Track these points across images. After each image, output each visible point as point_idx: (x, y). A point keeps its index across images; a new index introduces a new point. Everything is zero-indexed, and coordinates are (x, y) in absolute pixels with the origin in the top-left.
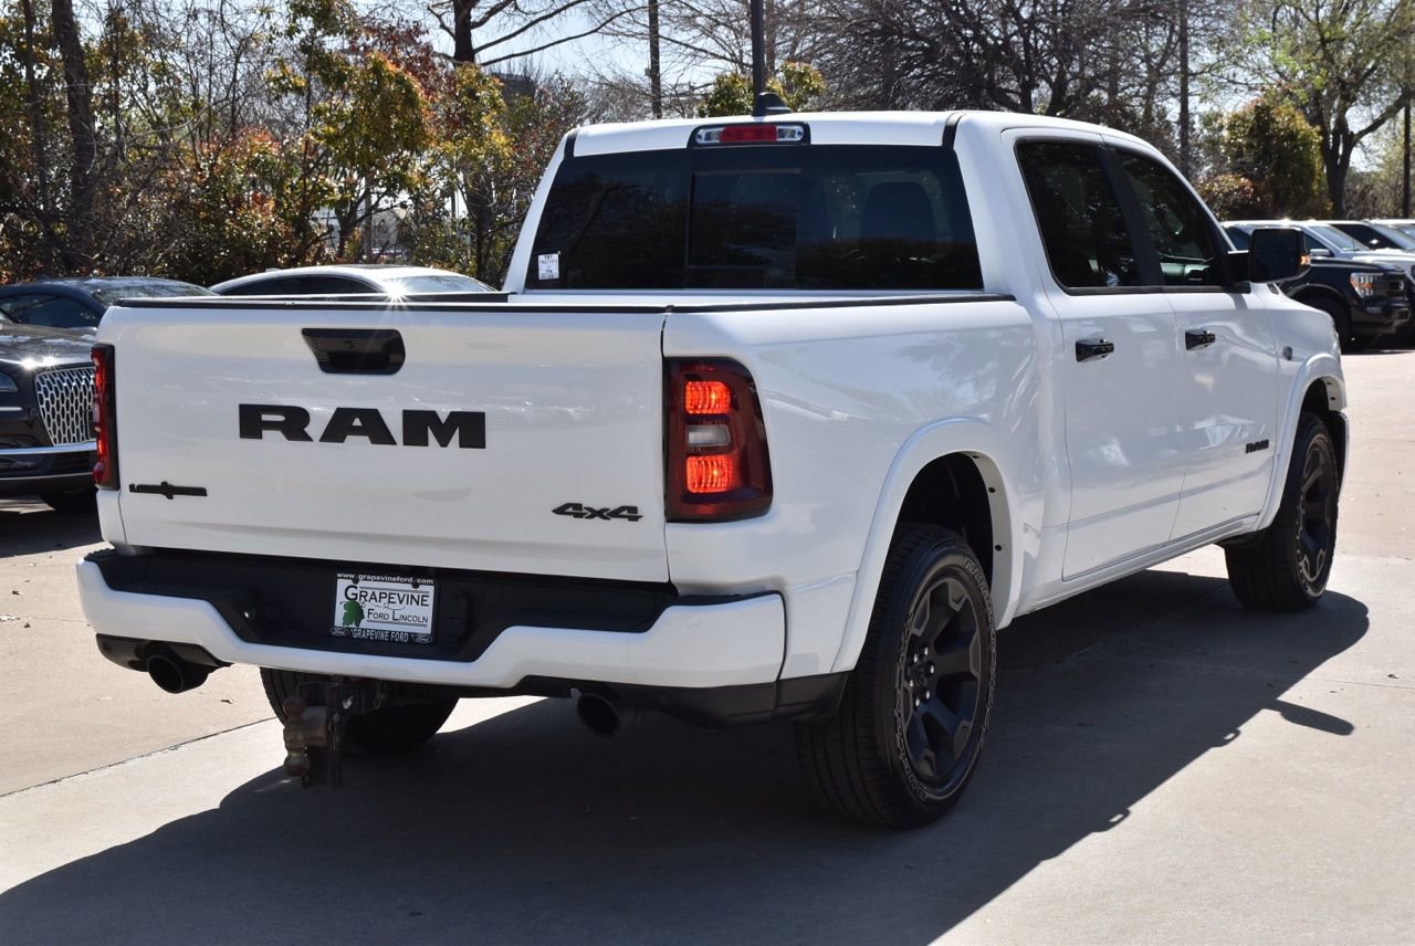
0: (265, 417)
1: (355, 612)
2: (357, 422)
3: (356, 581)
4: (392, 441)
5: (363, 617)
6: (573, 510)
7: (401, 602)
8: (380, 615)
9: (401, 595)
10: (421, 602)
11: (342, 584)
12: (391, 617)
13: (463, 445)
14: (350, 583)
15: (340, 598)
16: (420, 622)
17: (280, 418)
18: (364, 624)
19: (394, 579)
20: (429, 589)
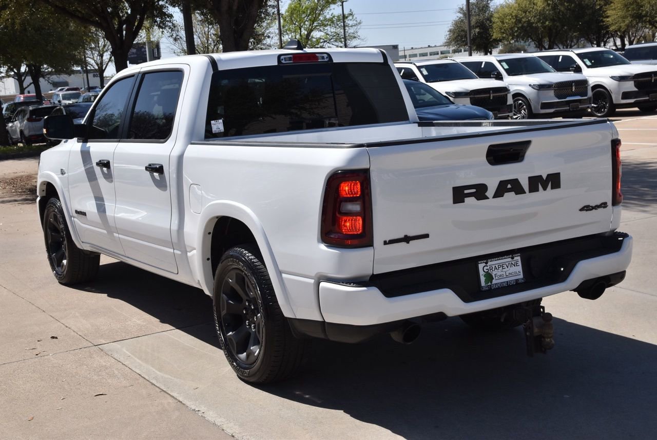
0: (466, 192)
1: (489, 277)
2: (509, 186)
3: (486, 263)
4: (524, 192)
5: (493, 279)
6: (587, 208)
7: (508, 267)
8: (500, 276)
9: (507, 264)
10: (516, 265)
11: (481, 266)
12: (505, 275)
13: (552, 188)
14: (484, 264)
15: (482, 273)
16: (516, 274)
17: (474, 190)
18: (494, 282)
19: (504, 258)
20: (518, 258)
